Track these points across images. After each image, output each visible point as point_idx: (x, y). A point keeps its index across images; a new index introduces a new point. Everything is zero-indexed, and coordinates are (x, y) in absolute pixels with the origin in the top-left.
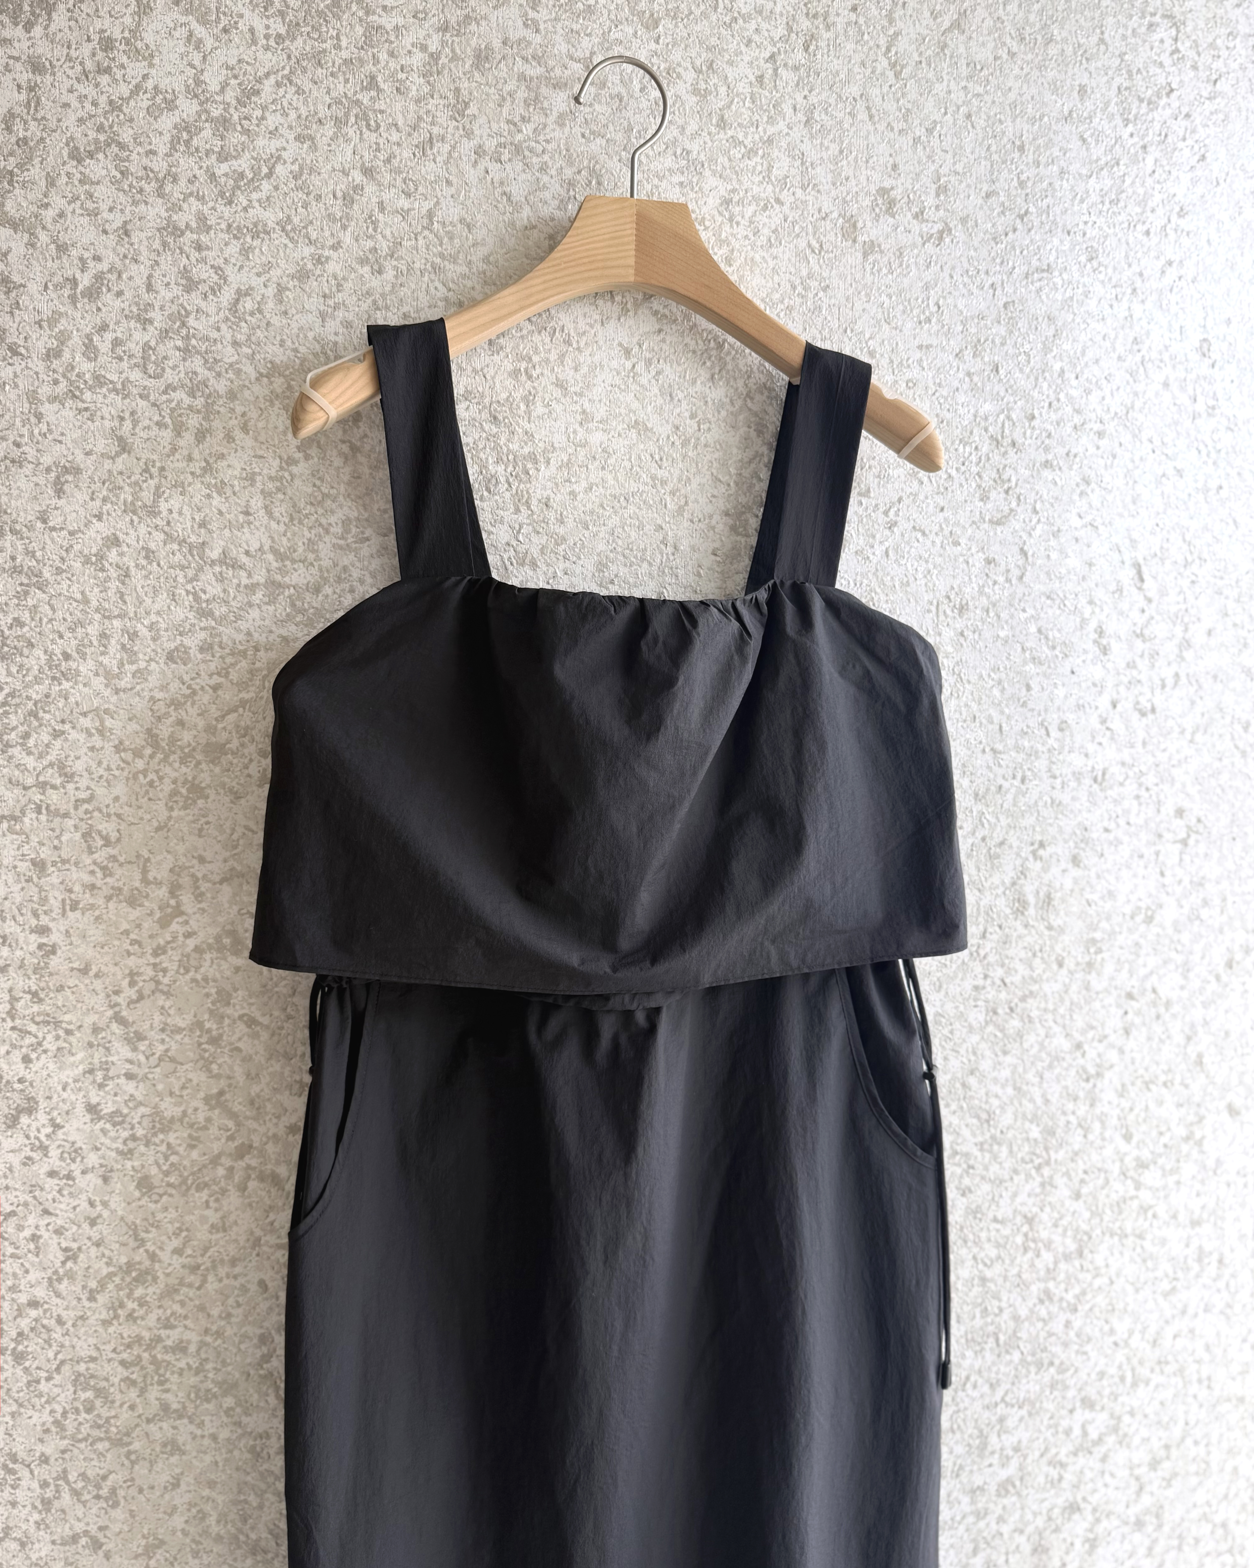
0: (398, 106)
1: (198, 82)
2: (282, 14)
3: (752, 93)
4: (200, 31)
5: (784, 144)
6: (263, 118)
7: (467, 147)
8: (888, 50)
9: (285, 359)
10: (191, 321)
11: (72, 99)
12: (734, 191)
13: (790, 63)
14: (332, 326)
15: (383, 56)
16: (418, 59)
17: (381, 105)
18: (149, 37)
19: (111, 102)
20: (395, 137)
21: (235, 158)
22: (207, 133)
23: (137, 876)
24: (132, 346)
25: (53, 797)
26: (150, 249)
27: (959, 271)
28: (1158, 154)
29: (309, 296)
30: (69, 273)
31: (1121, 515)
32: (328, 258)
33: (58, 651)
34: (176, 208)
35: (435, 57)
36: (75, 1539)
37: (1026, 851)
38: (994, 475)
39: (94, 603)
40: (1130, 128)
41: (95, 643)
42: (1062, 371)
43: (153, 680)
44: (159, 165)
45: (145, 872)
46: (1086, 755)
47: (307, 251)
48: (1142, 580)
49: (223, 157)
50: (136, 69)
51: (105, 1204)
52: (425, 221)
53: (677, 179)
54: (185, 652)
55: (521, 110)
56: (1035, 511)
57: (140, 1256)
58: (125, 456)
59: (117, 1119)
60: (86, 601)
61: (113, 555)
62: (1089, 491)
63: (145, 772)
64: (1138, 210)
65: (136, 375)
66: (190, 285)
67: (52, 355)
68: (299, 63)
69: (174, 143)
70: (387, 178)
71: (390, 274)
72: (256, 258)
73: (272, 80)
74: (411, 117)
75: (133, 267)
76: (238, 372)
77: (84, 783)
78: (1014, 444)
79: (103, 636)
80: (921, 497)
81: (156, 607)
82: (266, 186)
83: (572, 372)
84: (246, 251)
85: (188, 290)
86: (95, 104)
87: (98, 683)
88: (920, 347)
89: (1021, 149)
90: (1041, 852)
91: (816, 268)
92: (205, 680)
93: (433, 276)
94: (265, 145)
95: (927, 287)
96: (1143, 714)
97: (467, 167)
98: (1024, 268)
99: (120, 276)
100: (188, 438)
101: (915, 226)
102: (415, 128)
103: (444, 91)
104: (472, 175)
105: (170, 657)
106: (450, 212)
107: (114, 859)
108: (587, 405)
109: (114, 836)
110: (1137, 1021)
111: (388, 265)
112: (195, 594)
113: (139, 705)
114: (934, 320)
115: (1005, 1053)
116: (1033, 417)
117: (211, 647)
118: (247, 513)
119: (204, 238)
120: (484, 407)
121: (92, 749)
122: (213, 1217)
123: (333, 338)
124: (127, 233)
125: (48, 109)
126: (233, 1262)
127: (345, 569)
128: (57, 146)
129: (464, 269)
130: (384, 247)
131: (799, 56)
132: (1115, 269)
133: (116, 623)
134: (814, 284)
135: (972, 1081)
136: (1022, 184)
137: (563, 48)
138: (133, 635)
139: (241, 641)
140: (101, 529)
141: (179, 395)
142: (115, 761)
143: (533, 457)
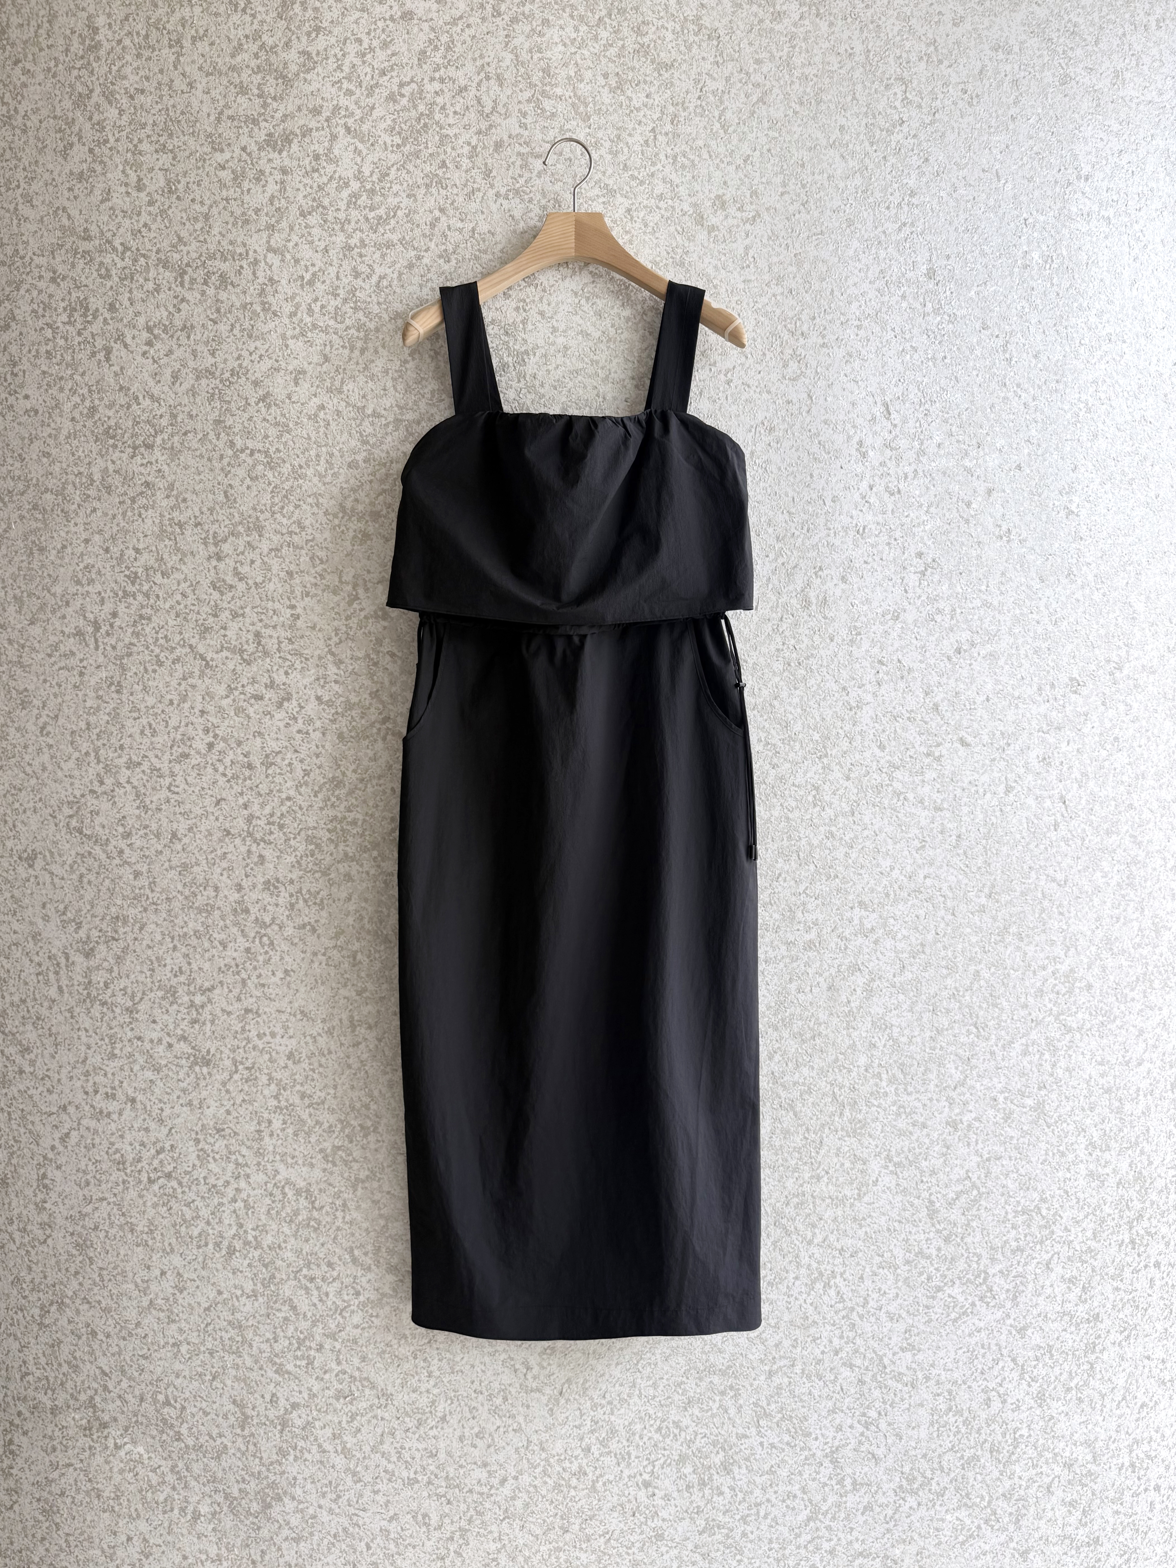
0: (457, 175)
1: (360, 172)
2: (399, 133)
3: (642, 150)
4: (360, 146)
5: (661, 176)
6: (391, 187)
7: (491, 193)
10: (358, 294)
11: (301, 186)
12: (633, 204)
13: (664, 131)
14: (426, 290)
15: (449, 150)
16: (466, 149)
17: (448, 175)
18: (336, 152)
19: (319, 186)
20: (455, 191)
21: (378, 209)
22: (364, 198)
24: (330, 308)
25: (296, 538)
26: (338, 258)
29: (414, 277)
30: (300, 274)
32: (423, 256)
34: (350, 237)
35: (474, 148)
36: (304, 926)
39: (313, 439)
43: (342, 478)
44: (342, 216)
45: (341, 577)
47: (413, 253)
49: (372, 209)
50: (330, 169)
52: (471, 234)
53: (601, 200)
54: (357, 463)
55: (518, 171)
58: (327, 364)
60: (309, 438)
61: (322, 414)
65: (332, 323)
66: (357, 275)
67: (293, 315)
68: (408, 158)
69: (349, 203)
70: (451, 212)
71: (453, 262)
72: (389, 259)
73: (395, 167)
74: (463, 181)
75: (330, 268)
76: (380, 318)
77: (310, 531)
79: (318, 455)
81: (342, 440)
82: (393, 222)
84: (383, 256)
85: (356, 277)
86: (311, 188)
87: (316, 480)
89: (803, 166)
92: (366, 478)
93: (475, 261)
94: (392, 201)
97: (492, 204)
100: (357, 353)
101: (739, 214)
102: (465, 185)
103: (480, 165)
104: (494, 207)
105: (350, 466)
106: (483, 227)
108: (555, 324)
109: (325, 559)
111: (453, 257)
113: (335, 491)
117: (369, 459)
118: (385, 389)
119: (363, 251)
121: (313, 514)
122: (370, 753)
124: (327, 251)
125: (290, 192)
126: (380, 777)
128: (294, 210)
129: (490, 256)
130: (450, 248)
131: (668, 127)
133: (324, 449)
137: (540, 136)
138: (331, 455)
139: (384, 455)
140: (316, 401)
141: (353, 331)
142: (324, 520)
143: (526, 352)
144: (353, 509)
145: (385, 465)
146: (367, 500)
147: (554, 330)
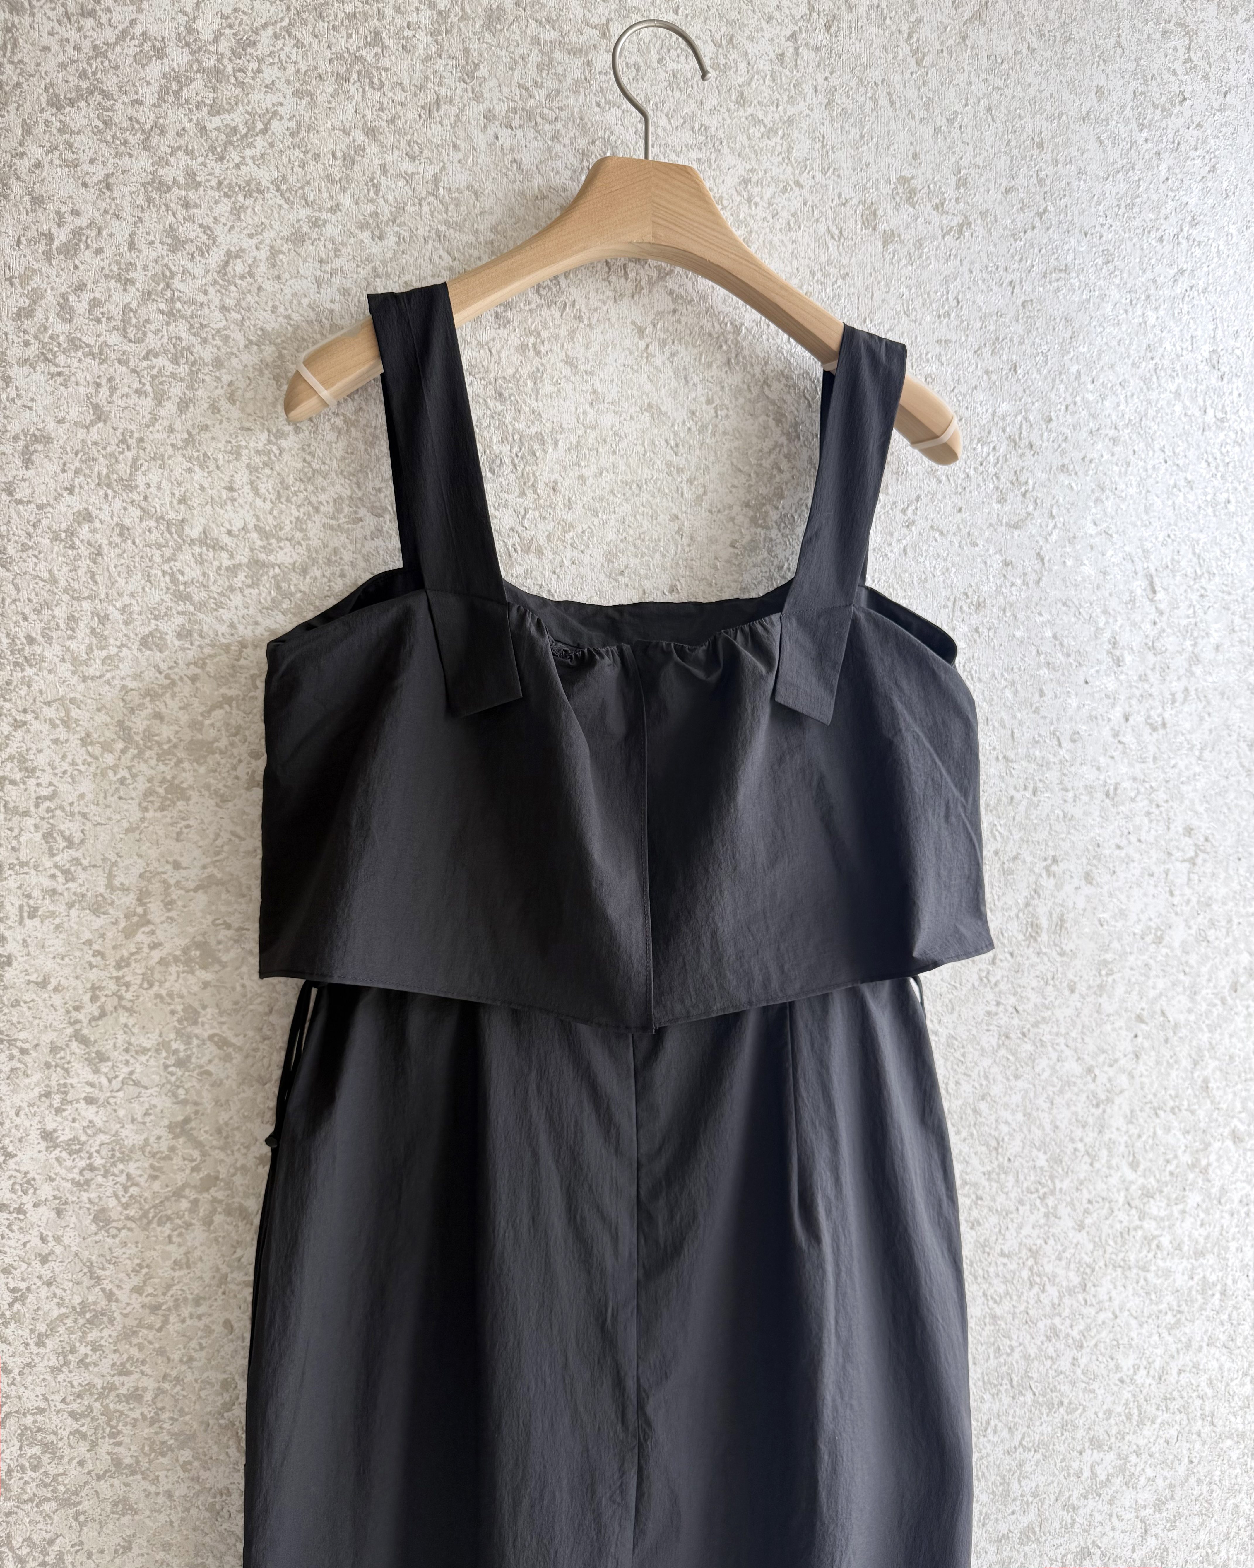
0: (404, 65)
1: (190, 30)
3: (773, 72)
5: (804, 125)
6: (259, 71)
7: (476, 110)
8: (910, 36)
9: (277, 326)
10: (176, 283)
11: (53, 42)
12: (752, 170)
13: (812, 43)
14: (328, 292)
15: (389, 12)
16: (426, 16)
17: (386, 63)
19: (95, 48)
20: (400, 96)
21: (229, 112)
22: (198, 84)
23: (102, 881)
24: (112, 307)
25: (12, 793)
26: (133, 203)
27: (977, 266)
28: (1171, 162)
29: (305, 261)
30: (45, 228)
31: (1134, 525)
32: (325, 222)
33: (21, 635)
34: (162, 162)
35: (443, 15)
37: (1039, 867)
38: (1012, 477)
39: (62, 583)
40: (1145, 134)
41: (63, 626)
42: (1079, 373)
43: (125, 668)
44: (146, 116)
45: (110, 876)
46: (1098, 769)
47: (304, 213)
48: (1154, 592)
49: (215, 110)
50: (124, 14)
51: (58, 1239)
52: (430, 187)
54: (161, 638)
55: (533, 75)
56: (1052, 516)
57: (95, 1296)
58: (101, 425)
59: (74, 1147)
60: (54, 581)
61: (84, 531)
62: (1104, 497)
63: (115, 768)
64: (1152, 216)
65: (115, 339)
66: (177, 244)
67: (23, 314)
68: (298, 15)
69: (163, 92)
70: (390, 139)
71: (391, 241)
72: (248, 218)
73: (270, 31)
74: (417, 78)
75: (116, 223)
76: (226, 339)
77: (46, 778)
78: (1031, 446)
79: (71, 618)
80: (939, 496)
81: (130, 588)
82: (261, 143)
83: (583, 349)
84: (237, 211)
85: (174, 249)
86: (77, 48)
87: (64, 670)
88: (939, 342)
89: (1040, 146)
90: (1054, 868)
91: (835, 255)
92: (182, 670)
93: (437, 244)
94: (260, 100)
95: (946, 280)
96: (1154, 729)
97: (475, 132)
98: (1042, 267)
99: (99, 233)
100: (170, 407)
101: (935, 217)
102: (421, 88)
103: (453, 51)
104: (481, 140)
106: (458, 178)
107: (76, 861)
108: (598, 385)
109: (77, 837)
110: (1147, 1044)
111: (390, 231)
112: (172, 575)
113: (109, 694)
114: (953, 315)
115: (1017, 1077)
116: (1050, 420)
117: (190, 633)
118: (231, 489)
119: (192, 195)
120: (489, 383)
121: (56, 741)
122: (176, 1252)
123: (328, 305)
124: (108, 187)
125: (26, 52)
126: (197, 1302)
127: (335, 551)
128: (35, 91)
129: (471, 238)
130: (386, 212)
131: (821, 37)
132: (1130, 274)
133: (86, 605)
134: (833, 271)
135: (983, 1106)
136: (1041, 182)
138: (104, 619)
139: (223, 629)
140: (72, 503)
141: (161, 361)
142: (81, 754)
143: (540, 438)
144: (148, 734)
145: (227, 648)
146: (184, 718)
147: (596, 398)
